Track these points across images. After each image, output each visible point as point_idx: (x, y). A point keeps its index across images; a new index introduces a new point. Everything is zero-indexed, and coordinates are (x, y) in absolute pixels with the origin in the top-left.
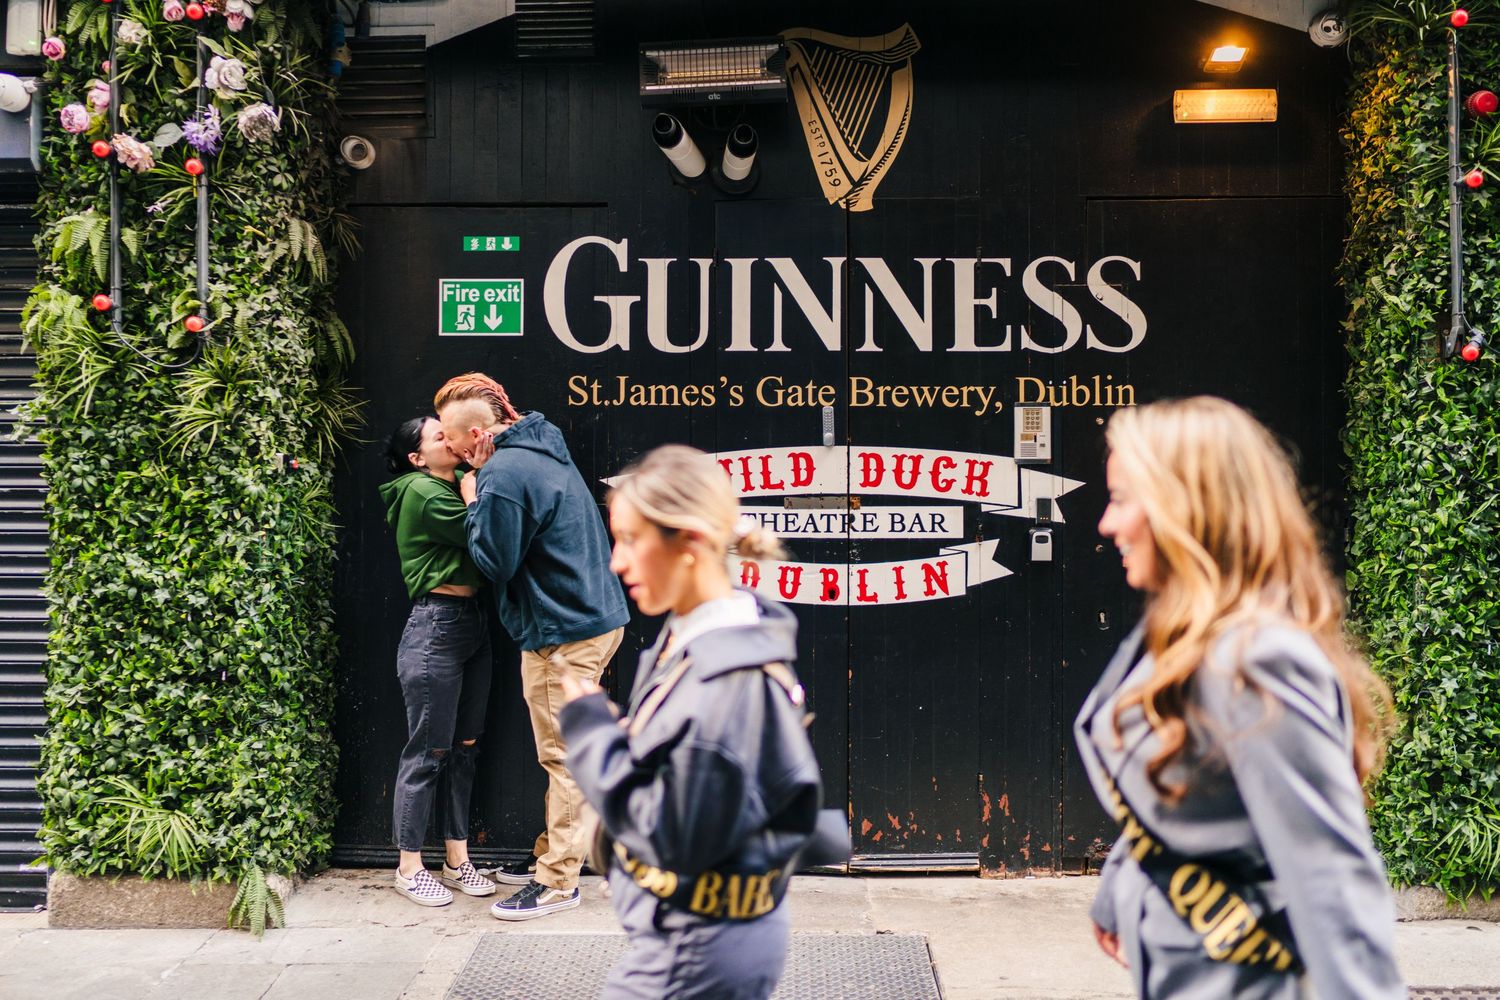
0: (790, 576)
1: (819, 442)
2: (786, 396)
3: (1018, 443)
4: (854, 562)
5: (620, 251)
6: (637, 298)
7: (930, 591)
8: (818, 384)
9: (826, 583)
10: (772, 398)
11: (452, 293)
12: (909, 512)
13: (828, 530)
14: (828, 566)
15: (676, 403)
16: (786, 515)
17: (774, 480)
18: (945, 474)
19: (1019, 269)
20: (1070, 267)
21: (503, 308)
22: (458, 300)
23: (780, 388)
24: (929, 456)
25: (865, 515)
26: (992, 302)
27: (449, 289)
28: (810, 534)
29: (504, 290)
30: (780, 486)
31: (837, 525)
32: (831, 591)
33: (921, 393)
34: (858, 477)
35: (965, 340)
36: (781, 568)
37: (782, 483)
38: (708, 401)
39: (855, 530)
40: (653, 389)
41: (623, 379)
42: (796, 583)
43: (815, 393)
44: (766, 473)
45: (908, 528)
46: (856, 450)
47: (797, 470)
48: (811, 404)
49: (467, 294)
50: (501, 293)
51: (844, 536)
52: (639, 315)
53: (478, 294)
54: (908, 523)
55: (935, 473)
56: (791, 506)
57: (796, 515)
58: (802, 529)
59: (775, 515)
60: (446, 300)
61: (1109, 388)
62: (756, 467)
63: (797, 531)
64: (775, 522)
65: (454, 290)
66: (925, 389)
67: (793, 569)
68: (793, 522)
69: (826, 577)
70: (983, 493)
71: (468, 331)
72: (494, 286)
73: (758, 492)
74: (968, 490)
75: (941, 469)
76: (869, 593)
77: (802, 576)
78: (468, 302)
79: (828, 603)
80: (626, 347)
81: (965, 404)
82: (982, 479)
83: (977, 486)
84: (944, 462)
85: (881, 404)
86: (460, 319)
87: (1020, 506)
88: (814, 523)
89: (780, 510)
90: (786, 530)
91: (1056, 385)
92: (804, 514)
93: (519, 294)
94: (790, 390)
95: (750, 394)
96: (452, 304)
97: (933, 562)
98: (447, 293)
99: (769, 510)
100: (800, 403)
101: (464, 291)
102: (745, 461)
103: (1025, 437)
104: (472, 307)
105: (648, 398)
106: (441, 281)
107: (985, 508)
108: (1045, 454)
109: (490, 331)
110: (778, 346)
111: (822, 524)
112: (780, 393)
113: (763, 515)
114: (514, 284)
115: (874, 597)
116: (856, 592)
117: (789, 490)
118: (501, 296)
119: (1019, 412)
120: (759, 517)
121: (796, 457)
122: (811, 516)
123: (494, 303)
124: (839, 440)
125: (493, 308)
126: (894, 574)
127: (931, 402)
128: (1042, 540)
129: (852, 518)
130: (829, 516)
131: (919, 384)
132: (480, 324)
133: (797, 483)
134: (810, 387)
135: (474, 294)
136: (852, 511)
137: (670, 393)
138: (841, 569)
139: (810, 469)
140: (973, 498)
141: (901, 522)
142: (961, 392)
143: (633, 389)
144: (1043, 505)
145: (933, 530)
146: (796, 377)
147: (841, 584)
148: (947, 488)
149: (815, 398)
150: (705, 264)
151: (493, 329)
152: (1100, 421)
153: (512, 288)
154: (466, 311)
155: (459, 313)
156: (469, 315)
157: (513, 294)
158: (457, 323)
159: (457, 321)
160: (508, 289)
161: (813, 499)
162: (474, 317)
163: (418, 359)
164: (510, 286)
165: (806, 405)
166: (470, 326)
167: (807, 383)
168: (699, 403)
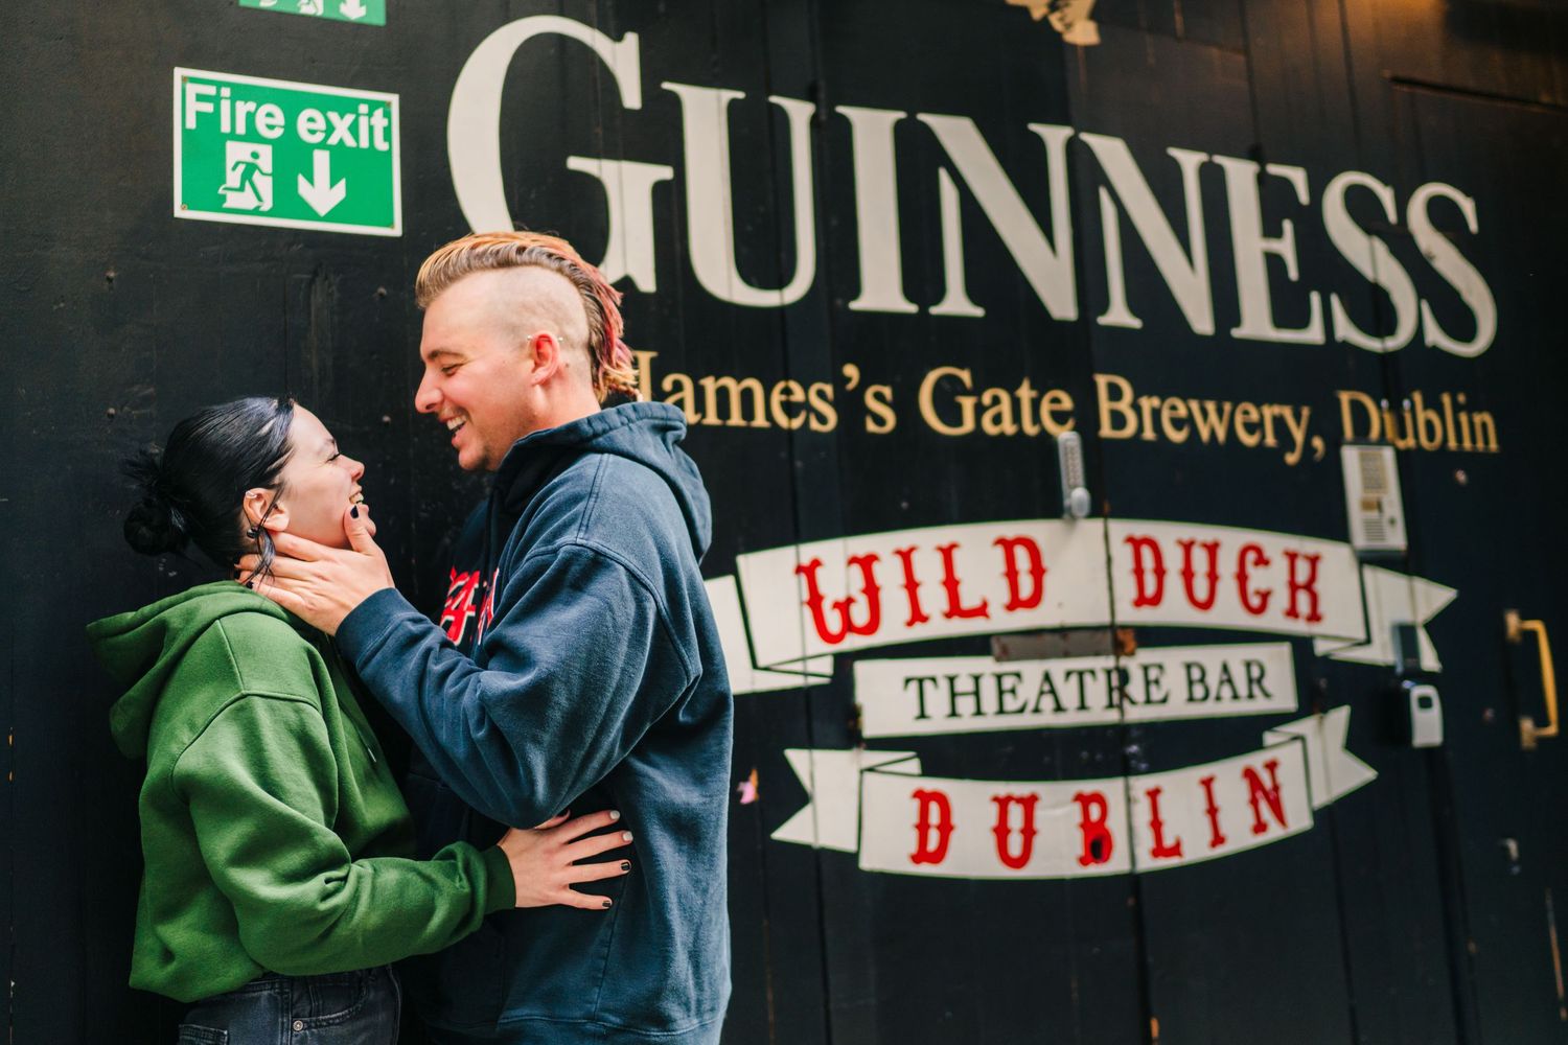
0: (1016, 815)
1: (1051, 506)
2: (980, 410)
3: (1357, 517)
4: (1138, 773)
5: (623, 58)
6: (666, 173)
7: (1260, 827)
8: (1041, 387)
9: (1086, 824)
10: (951, 415)
13: (1083, 707)
14: (1088, 787)
15: (760, 421)
16: (999, 677)
17: (968, 601)
18: (1258, 579)
19: (1317, 188)
20: (1386, 195)
21: (345, 162)
22: (225, 127)
23: (966, 393)
24: (1232, 540)
25: (1146, 669)
26: (1286, 247)
27: (200, 98)
28: (1048, 719)
29: (350, 118)
30: (981, 611)
31: (1097, 691)
32: (1097, 844)
33: (1205, 414)
34: (1126, 588)
35: (1256, 322)
36: (996, 799)
37: (985, 605)
38: (822, 419)
39: (1133, 702)
40: (710, 384)
41: (644, 359)
42: (1029, 832)
43: (1036, 405)
44: (951, 584)
45: (1213, 694)
46: (1121, 529)
47: (1012, 574)
48: (1030, 429)
49: (250, 118)
50: (342, 125)
51: (1112, 716)
52: (670, 205)
53: (280, 119)
54: (1213, 679)
55: (1242, 578)
56: (1005, 656)
57: (1018, 675)
58: (1031, 706)
59: (977, 679)
60: (191, 124)
61: (1463, 418)
62: (929, 570)
63: (1021, 710)
64: (977, 693)
65: (216, 100)
66: (1211, 406)
67: (1020, 800)
68: (1013, 691)
69: (1086, 813)
70: (1315, 617)
71: (256, 212)
72: (324, 104)
73: (939, 627)
74: (1292, 612)
75: (1251, 569)
76: (1168, 842)
77: (1040, 814)
78: (252, 135)
80: (647, 283)
81: (1270, 440)
82: (1309, 587)
83: (1303, 604)
84: (1251, 556)
85: (1149, 434)
86: (233, 178)
87: (1368, 641)
89: (985, 665)
90: (1001, 711)
91: (1396, 408)
92: (1032, 670)
93: (387, 132)
94: (987, 399)
95: (905, 405)
96: (209, 139)
97: (1256, 760)
98: (193, 107)
99: (963, 667)
100: (1008, 428)
101: (243, 108)
102: (906, 556)
103: (1367, 505)
104: (266, 152)
105: (700, 407)
106: (179, 73)
107: (1321, 647)
108: (1396, 539)
109: (315, 217)
110: (956, 302)
111: (1068, 693)
112: (968, 404)
113: (952, 680)
114: (373, 105)
115: (1175, 850)
116: (1146, 840)
117: (1001, 620)
118: (341, 132)
119: (1351, 456)
120: (944, 685)
121: (1008, 545)
122: (1047, 678)
123: (322, 145)
124: (1096, 512)
125: (321, 161)
126: (1201, 792)
127: (1221, 435)
128: (1425, 703)
129: (1124, 677)
130: (1081, 674)
131: (1202, 398)
132: (287, 199)
134: (1025, 393)
135: (269, 121)
136: (1124, 662)
137: (747, 396)
138: (1111, 789)
139: (1038, 571)
140: (1300, 627)
141: (1202, 680)
142: (1262, 417)
143: (667, 384)
144: (1405, 635)
145: (1251, 696)
146: (997, 373)
147: (1116, 825)
148: (1259, 611)
149: (1036, 418)
150: (799, 113)
151: (322, 212)
152: (1461, 477)
153: (370, 115)
154: (250, 159)
155: (230, 164)
156: (257, 172)
157: (371, 128)
158: (226, 189)
159: (224, 182)
160: (358, 115)
161: (1048, 638)
162: (270, 178)
163: (112, 275)
164: (363, 109)
165: (1020, 433)
166: (260, 199)
167: (1018, 385)
168: (806, 422)
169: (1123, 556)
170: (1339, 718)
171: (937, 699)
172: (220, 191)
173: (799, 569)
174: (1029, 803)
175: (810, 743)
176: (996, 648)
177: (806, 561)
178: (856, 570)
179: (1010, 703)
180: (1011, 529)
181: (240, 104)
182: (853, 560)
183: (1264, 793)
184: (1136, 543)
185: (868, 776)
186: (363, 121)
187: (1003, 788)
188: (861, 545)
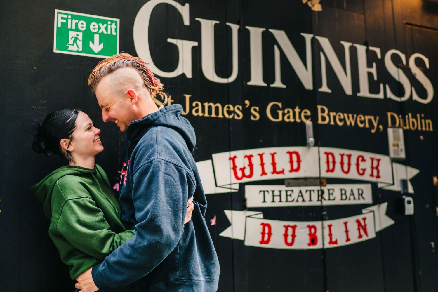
0: (290, 231)
1: (303, 143)
2: (284, 114)
3: (391, 148)
4: (326, 220)
5: (184, 11)
6: (196, 44)
7: (360, 236)
8: (301, 109)
9: (310, 234)
10: (276, 116)
11: (64, 21)
12: (348, 187)
13: (310, 200)
14: (311, 223)
15: (220, 116)
16: (287, 191)
17: (278, 169)
18: (362, 165)
19: (383, 54)
20: (403, 57)
21: (103, 38)
22: (69, 27)
23: (280, 109)
24: (355, 154)
25: (329, 190)
26: (374, 70)
27: (62, 18)
28: (300, 204)
29: (105, 25)
30: (282, 172)
31: (315, 196)
32: (313, 240)
33: (349, 117)
34: (324, 167)
35: (364, 92)
36: (285, 226)
37: (283, 170)
38: (238, 116)
39: (325, 200)
41: (188, 97)
42: (294, 236)
43: (300, 114)
44: (274, 164)
45: (348, 198)
46: (323, 150)
47: (291, 162)
48: (298, 120)
49: (77, 24)
50: (103, 27)
51: (319, 203)
52: (197, 53)
53: (85, 25)
54: (348, 194)
55: (358, 165)
56: (288, 185)
57: (292, 191)
58: (296, 200)
59: (280, 191)
60: (59, 26)
61: (423, 121)
62: (267, 160)
63: (293, 201)
64: (280, 196)
65: (67, 19)
66: (350, 115)
67: (291, 227)
68: (290, 195)
69: (310, 231)
70: (378, 177)
71: (77, 51)
72: (98, 21)
73: (270, 176)
74: (372, 175)
75: (360, 162)
76: (334, 240)
77: (297, 231)
78: (77, 29)
79: (312, 247)
80: (189, 75)
81: (367, 126)
82: (377, 168)
83: (375, 173)
84: (360, 159)
85: (332, 123)
86: (71, 42)
87: (393, 184)
88: (302, 196)
89: (283, 188)
90: (287, 201)
91: (404, 118)
92: (296, 190)
93: (116, 29)
94: (286, 111)
95: (262, 112)
96: (64, 30)
97: (360, 217)
98: (60, 21)
99: (277, 188)
100: (292, 120)
101: (75, 22)
102: (261, 156)
103: (394, 145)
104: (81, 34)
105: (203, 111)
106: (56, 11)
107: (380, 186)
108: (403, 155)
109: (94, 53)
110: (278, 83)
111: (306, 196)
112: (280, 113)
113: (273, 191)
114: (112, 22)
115: (336, 242)
116: (327, 239)
117: (288, 175)
118: (103, 29)
119: (390, 131)
121: (290, 153)
122: (300, 192)
123: (97, 33)
124: (316, 144)
125: (97, 37)
126: (344, 226)
127: (353, 124)
128: (409, 202)
129: (323, 192)
131: (348, 113)
132: (86, 48)
133: (292, 170)
134: (297, 110)
135: (82, 25)
136: (323, 188)
137: (217, 109)
138: (318, 224)
139: (299, 161)
140: (374, 179)
141: (345, 194)
142: (365, 119)
143: (194, 104)
144: (404, 183)
145: (359, 199)
146: (289, 104)
147: (319, 235)
148: (363, 174)
149: (300, 117)
150: (235, 28)
151: (96, 52)
152: (422, 138)
153: (111, 25)
154: (76, 36)
155: (70, 38)
156: (78, 40)
157: (111, 29)
158: (69, 45)
159: (68, 43)
160: (108, 25)
161: (301, 180)
162: (82, 42)
163: (35, 68)
164: (109, 23)
165: (295, 121)
166: (78, 48)
167: (295, 108)
168: (234, 117)
169: (324, 158)
170: (384, 206)
171: (269, 197)
172: (67, 45)
173: (230, 159)
174: (294, 228)
175: (232, 208)
176: (286, 182)
177: (232, 156)
178: (247, 159)
179: (290, 199)
180: (292, 149)
181: (74, 21)
182: (246, 156)
183: (362, 227)
184: (327, 154)
185: (248, 218)
186: (109, 27)
187: (286, 223)
188: (248, 152)
